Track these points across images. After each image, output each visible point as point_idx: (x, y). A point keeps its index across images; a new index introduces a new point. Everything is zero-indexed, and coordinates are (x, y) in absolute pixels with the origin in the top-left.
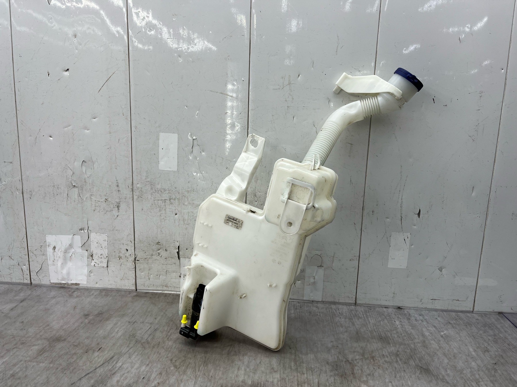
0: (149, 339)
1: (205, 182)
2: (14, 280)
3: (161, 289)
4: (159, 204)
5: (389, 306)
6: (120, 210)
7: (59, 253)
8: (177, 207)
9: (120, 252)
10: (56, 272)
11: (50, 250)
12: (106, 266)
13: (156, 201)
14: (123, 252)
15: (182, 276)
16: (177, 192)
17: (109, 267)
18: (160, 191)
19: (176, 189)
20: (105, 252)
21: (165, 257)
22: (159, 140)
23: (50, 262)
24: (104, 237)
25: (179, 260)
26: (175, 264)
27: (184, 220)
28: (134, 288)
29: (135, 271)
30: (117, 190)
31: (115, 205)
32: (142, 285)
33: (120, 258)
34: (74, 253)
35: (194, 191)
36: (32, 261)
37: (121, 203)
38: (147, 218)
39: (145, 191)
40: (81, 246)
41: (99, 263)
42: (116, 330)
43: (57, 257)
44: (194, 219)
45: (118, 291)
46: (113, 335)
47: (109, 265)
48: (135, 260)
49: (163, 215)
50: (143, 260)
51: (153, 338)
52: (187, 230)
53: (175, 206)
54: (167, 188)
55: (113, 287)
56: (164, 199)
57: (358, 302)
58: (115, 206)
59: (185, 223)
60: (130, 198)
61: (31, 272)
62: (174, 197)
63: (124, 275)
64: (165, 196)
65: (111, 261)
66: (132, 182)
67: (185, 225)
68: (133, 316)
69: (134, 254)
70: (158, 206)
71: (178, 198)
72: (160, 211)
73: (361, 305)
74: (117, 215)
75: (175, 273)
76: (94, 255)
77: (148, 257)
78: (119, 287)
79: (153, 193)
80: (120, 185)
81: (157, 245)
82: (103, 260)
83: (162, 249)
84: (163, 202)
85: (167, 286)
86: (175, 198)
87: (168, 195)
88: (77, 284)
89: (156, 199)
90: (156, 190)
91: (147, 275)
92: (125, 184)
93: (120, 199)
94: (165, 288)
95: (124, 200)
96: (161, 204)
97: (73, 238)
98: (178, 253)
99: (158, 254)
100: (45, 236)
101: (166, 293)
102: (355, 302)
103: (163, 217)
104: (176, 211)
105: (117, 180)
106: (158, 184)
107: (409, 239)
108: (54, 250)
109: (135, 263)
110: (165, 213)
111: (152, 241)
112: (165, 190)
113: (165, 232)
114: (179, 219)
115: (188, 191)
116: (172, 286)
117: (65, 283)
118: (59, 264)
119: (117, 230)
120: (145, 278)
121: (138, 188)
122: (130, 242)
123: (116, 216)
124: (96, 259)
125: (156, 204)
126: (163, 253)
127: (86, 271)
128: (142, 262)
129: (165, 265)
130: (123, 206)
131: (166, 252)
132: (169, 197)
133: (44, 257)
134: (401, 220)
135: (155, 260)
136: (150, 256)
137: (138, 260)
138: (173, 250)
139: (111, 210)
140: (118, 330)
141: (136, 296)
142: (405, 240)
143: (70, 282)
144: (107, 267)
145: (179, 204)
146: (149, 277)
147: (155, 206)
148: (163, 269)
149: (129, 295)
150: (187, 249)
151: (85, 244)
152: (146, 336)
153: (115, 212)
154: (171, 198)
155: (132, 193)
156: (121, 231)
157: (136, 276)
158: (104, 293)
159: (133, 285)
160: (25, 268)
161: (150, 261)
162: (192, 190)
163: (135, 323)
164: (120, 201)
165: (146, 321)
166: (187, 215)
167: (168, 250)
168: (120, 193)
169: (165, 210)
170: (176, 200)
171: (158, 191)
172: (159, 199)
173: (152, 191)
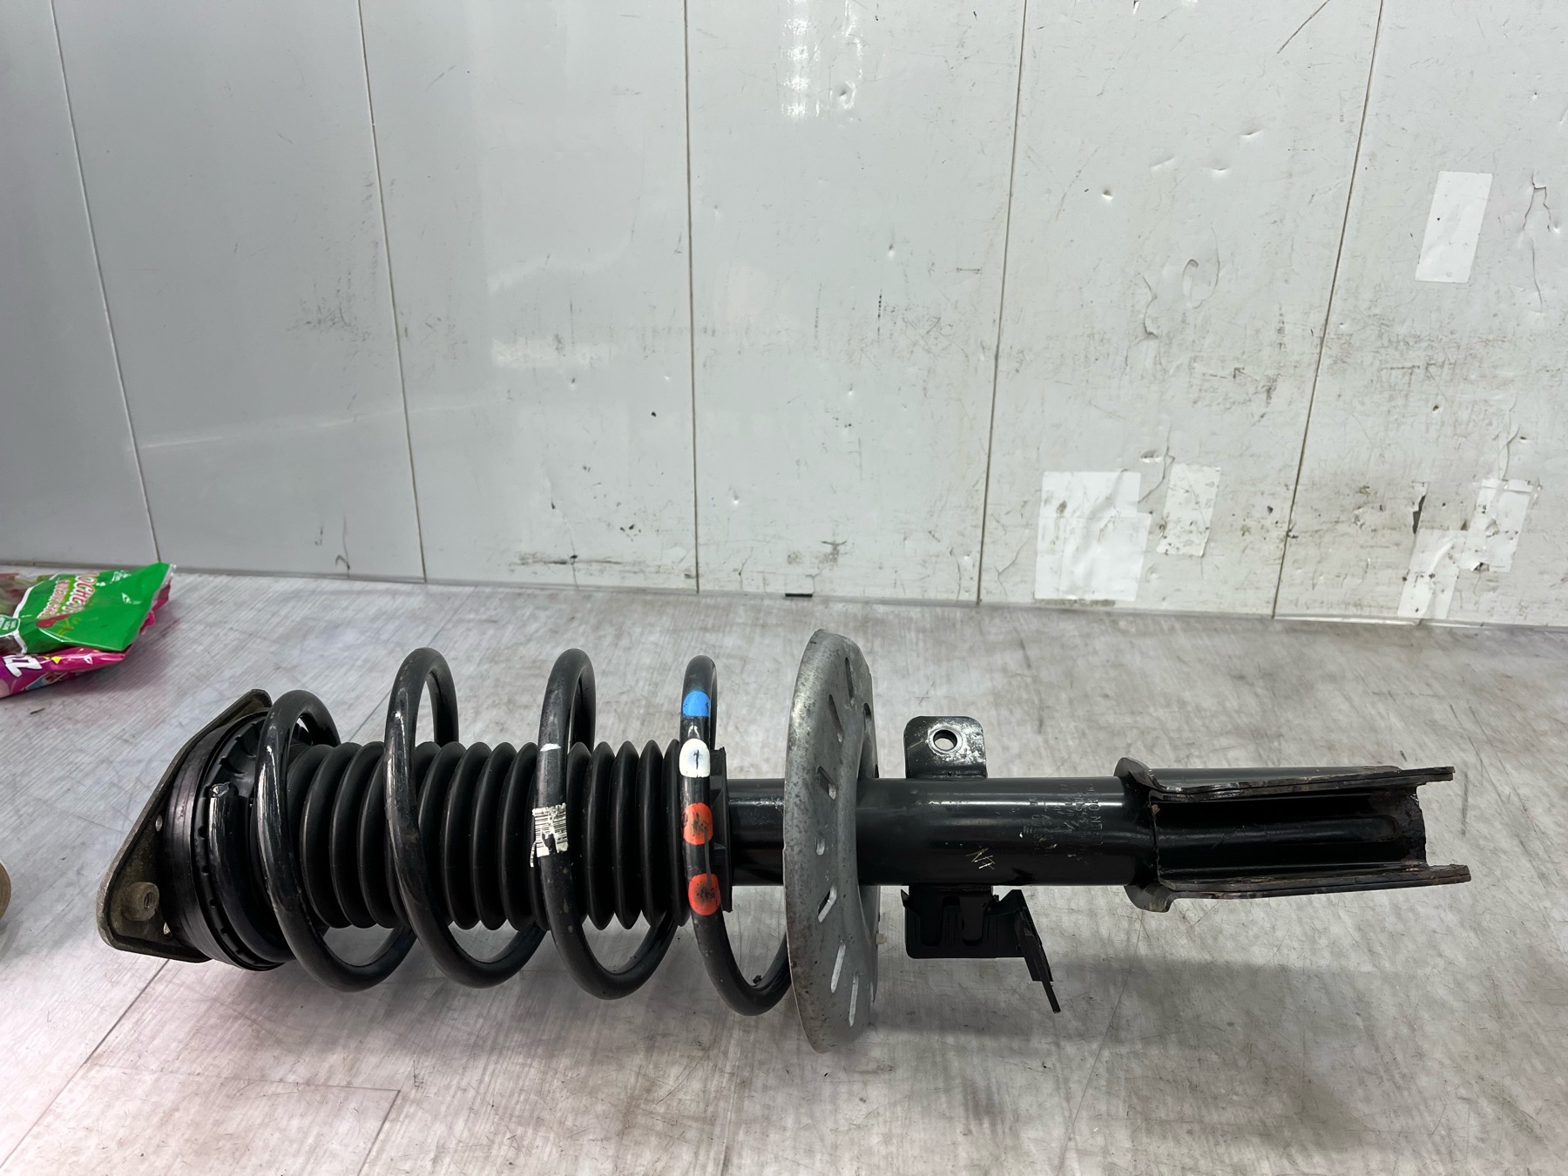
1: (1544, 314)
2: (932, 595)
3: (1342, 612)
4: (1393, 379)
6: (1272, 401)
7: (1073, 521)
8: (1442, 388)
9: (1249, 515)
10: (1056, 572)
11: (1048, 514)
12: (1200, 553)
13: (1384, 372)
14: (1257, 515)
15: (1410, 578)
16: (1455, 345)
17: (1208, 555)
18: (1402, 344)
19: (1451, 337)
20: (1205, 516)
21: (1373, 527)
22: (1433, 194)
23: (1042, 545)
24: (1212, 474)
25: (1413, 534)
26: (1397, 545)
27: (1455, 424)
28: (1268, 611)
29: (1279, 566)
30: (1278, 341)
31: (1261, 384)
32: (1291, 601)
33: (1245, 530)
34: (1113, 519)
35: (1505, 340)
36: (993, 542)
37: (1280, 379)
38: (1347, 419)
39: (1358, 344)
40: (1137, 500)
41: (1180, 546)
43: (1065, 531)
44: (1487, 421)
47: (1209, 550)
49: (1398, 409)
50: (1307, 535)
52: (1461, 450)
53: (1438, 386)
54: (1424, 334)
55: (1209, 608)
56: (1409, 365)
58: (1259, 388)
59: (1458, 431)
60: (1309, 365)
61: (983, 573)
62: (1441, 360)
63: (1246, 577)
64: (1417, 356)
65: (1216, 541)
66: (1324, 317)
67: (1455, 437)
69: (1287, 520)
70: (1390, 385)
71: (1453, 361)
72: (1391, 398)
74: (1261, 414)
75: (1390, 571)
76: (1169, 526)
77: (1325, 527)
78: (1226, 607)
79: (1380, 350)
80: (1287, 328)
81: (1359, 494)
82: (1194, 537)
83: (1371, 505)
84: (1404, 374)
85: (1360, 605)
86: (1444, 362)
87: (1425, 353)
88: (1106, 603)
89: (1389, 366)
90: (1394, 339)
91: (1312, 574)
92: (1303, 325)
93: (1280, 368)
94: (1352, 610)
95: (1292, 371)
96: (1399, 381)
97: (1119, 480)
98: (1417, 515)
99: (1353, 520)
100: (1042, 474)
101: (1353, 624)
103: (1395, 417)
104: (1439, 397)
105: (1281, 315)
106: (1403, 322)
108: (1062, 511)
109: (1285, 544)
110: (1405, 406)
111: (1346, 485)
112: (1418, 339)
113: (1394, 457)
114: (1443, 423)
115: (1487, 342)
116: (1373, 604)
117: (1075, 601)
118: (1070, 549)
119: (1252, 456)
120: (1302, 583)
121: (1340, 336)
122: (1285, 488)
123: (1257, 418)
124: (1175, 535)
125: (1384, 380)
126: (1370, 517)
127: (1137, 568)
128: (1304, 540)
129: (1368, 549)
130: (1283, 390)
131: (1380, 513)
132: (1427, 358)
133: (1027, 531)
135: (1343, 535)
136: (1329, 525)
137: (1294, 537)
138: (1403, 507)
139: (1248, 399)
143: (1089, 597)
144: (1203, 555)
146: (1315, 581)
147: (1379, 385)
148: (1360, 561)
150: (1444, 505)
151: (1150, 497)
153: (1258, 406)
154: (1433, 362)
155: (1318, 351)
156: (1263, 459)
157: (1280, 578)
158: (1197, 625)
159: (1267, 602)
160: (968, 562)
161: (1327, 539)
162: (1500, 338)
164: (1278, 375)
166: (1470, 408)
167: (1388, 507)
168: (1283, 349)
169: (1407, 396)
170: (1446, 366)
171: (1398, 342)
172: (1394, 366)
173: (1379, 344)
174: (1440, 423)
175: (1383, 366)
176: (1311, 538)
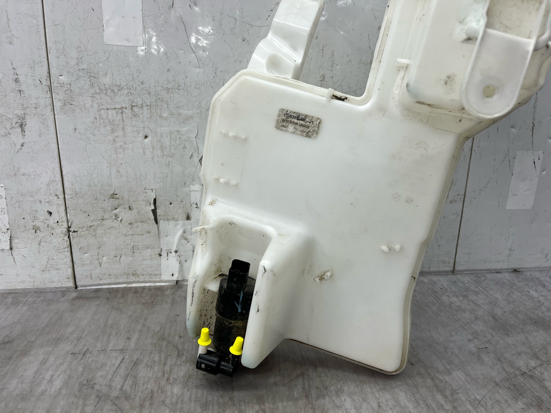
0: (127, 387)
1: (202, 70)
3: (126, 280)
4: (110, 118)
5: (501, 269)
6: (26, 133)
8: (146, 123)
9: (35, 218)
12: (8, 248)
13: (102, 112)
14: (42, 218)
15: (164, 254)
16: (146, 92)
17: (14, 248)
18: (109, 91)
19: (143, 86)
21: (129, 222)
25: (156, 225)
26: (149, 232)
27: (162, 148)
28: (71, 284)
29: (70, 252)
30: (17, 89)
31: (14, 121)
32: (87, 276)
33: (36, 229)
35: (180, 88)
37: (27, 117)
38: (86, 146)
39: (77, 90)
42: (48, 376)
44: (182, 146)
45: (39, 292)
46: (43, 388)
47: (14, 245)
48: (69, 231)
49: (120, 139)
50: (84, 229)
51: (135, 384)
52: (170, 166)
53: (143, 121)
54: (123, 84)
55: (28, 285)
56: (120, 106)
57: (458, 268)
58: (14, 124)
59: (165, 153)
60: (46, 107)
62: (140, 102)
63: (47, 262)
64: (122, 100)
65: (17, 238)
66: (47, 71)
67: (164, 157)
68: (79, 339)
69: (65, 220)
70: (109, 121)
71: (148, 104)
72: (113, 131)
73: (461, 272)
74: (21, 143)
75: (149, 250)
77: (95, 223)
78: (38, 284)
79: (94, 95)
80: (22, 78)
81: (112, 199)
83: (123, 206)
84: (117, 113)
85: (136, 274)
86: (142, 104)
87: (127, 98)
89: (103, 107)
90: (102, 87)
91: (96, 256)
92: (32, 76)
93: (25, 109)
94: (132, 279)
95: (34, 111)
96: (115, 118)
98: (154, 212)
99: (114, 217)
101: (136, 288)
102: (453, 268)
103: (120, 144)
104: (146, 130)
105: (14, 69)
106: (106, 75)
107: (541, 160)
109: (69, 237)
110: (125, 136)
111: (100, 193)
112: (120, 88)
113: (127, 172)
114: (153, 147)
115: (168, 90)
116: (145, 273)
119: (24, 175)
120: (91, 263)
121: (62, 85)
122: (56, 198)
123: (19, 147)
125: (105, 118)
126: (125, 215)
128: (82, 233)
129: (130, 237)
130: (31, 124)
131: (130, 212)
132: (130, 102)
134: (533, 129)
135: (110, 228)
136: (99, 222)
137: (74, 232)
138: (144, 206)
139: (7, 132)
140: (52, 376)
141: (78, 298)
142: (534, 162)
144: (11, 249)
145: (151, 117)
146: (100, 261)
147: (102, 121)
148: (127, 245)
149: (63, 299)
150: (171, 204)
152: (118, 382)
153: (16, 137)
154: (135, 104)
155: (49, 96)
156: (33, 177)
157: (73, 261)
158: (9, 300)
159: (69, 278)
161: (99, 231)
162: (176, 87)
163: (88, 355)
164: (25, 114)
165: (110, 346)
166: (169, 137)
167: (134, 207)
168: (23, 95)
169: (123, 128)
170: (145, 108)
171: (106, 90)
172: (109, 107)
173: (92, 91)
174: (151, 148)
175: (101, 107)
176: (88, 232)
